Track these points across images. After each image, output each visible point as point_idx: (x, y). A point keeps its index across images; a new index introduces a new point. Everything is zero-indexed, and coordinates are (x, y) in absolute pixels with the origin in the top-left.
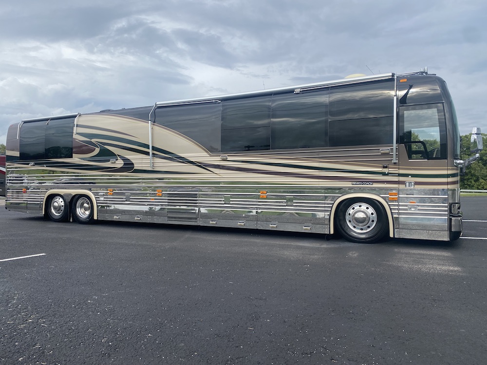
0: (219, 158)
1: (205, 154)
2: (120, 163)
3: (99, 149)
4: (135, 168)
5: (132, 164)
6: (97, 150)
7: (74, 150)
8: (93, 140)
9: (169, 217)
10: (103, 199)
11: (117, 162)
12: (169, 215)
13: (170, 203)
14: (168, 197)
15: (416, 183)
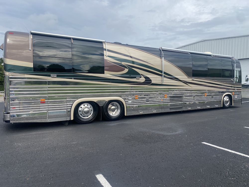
0: (191, 79)
1: (186, 77)
2: (142, 80)
3: (128, 69)
4: (152, 83)
5: (151, 80)
6: (126, 70)
7: (105, 68)
8: (123, 63)
9: (170, 109)
10: (130, 102)
11: (141, 79)
12: (170, 108)
13: (171, 101)
14: (170, 98)
15: (237, 90)
